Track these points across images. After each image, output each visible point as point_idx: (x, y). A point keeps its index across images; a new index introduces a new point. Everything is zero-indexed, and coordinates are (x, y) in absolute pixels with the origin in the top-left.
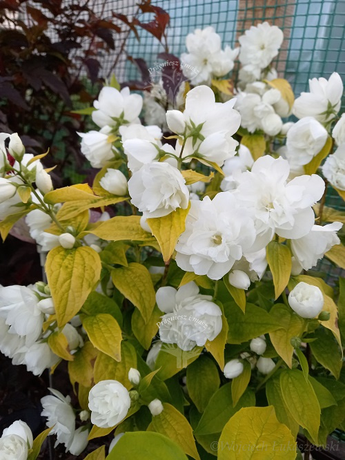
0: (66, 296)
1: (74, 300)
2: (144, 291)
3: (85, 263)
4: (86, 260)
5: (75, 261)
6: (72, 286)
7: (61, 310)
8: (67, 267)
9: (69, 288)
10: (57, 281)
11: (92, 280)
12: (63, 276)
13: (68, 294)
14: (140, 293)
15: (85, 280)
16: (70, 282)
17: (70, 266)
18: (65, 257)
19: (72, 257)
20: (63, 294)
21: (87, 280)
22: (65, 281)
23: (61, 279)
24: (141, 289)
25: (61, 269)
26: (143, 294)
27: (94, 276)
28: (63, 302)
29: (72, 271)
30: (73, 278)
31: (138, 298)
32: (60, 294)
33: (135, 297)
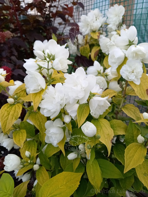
0: (6, 122)
1: (9, 123)
2: (42, 122)
3: (15, 110)
4: (17, 109)
5: (12, 109)
6: (9, 119)
7: (4, 127)
8: (8, 111)
9: (8, 119)
10: (3, 116)
11: (17, 116)
12: (6, 114)
13: (7, 122)
14: (40, 123)
15: (14, 116)
16: (8, 117)
17: (9, 111)
18: (9, 107)
19: (11, 107)
20: (5, 121)
21: (15, 116)
22: (6, 116)
23: (5, 116)
24: (41, 121)
25: (6, 112)
26: (41, 123)
27: (18, 115)
28: (5, 124)
29: (10, 113)
30: (10, 115)
31: (39, 124)
32: (3, 121)
33: (37, 124)
